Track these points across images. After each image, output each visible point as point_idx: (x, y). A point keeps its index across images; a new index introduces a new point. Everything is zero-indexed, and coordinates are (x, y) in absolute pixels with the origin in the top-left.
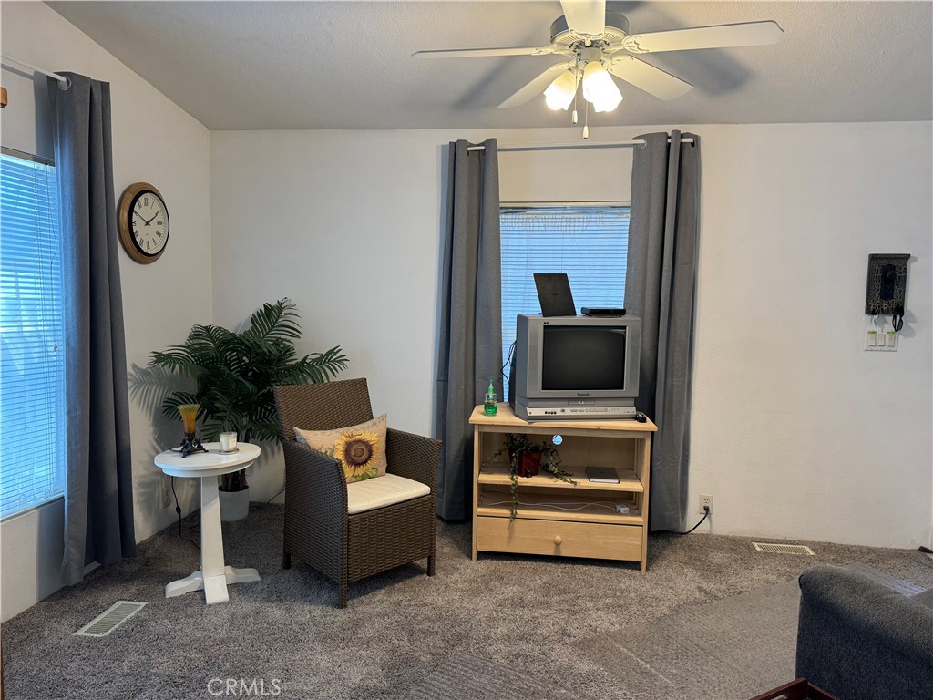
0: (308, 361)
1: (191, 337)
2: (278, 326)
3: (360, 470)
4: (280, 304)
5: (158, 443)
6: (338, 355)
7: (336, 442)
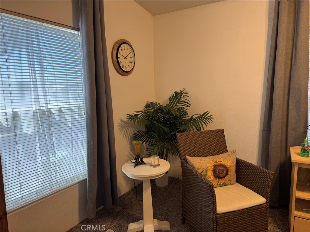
0: (194, 118)
1: (146, 107)
2: (180, 102)
3: (222, 181)
4: (181, 91)
5: (132, 152)
6: (208, 115)
7: (208, 165)
